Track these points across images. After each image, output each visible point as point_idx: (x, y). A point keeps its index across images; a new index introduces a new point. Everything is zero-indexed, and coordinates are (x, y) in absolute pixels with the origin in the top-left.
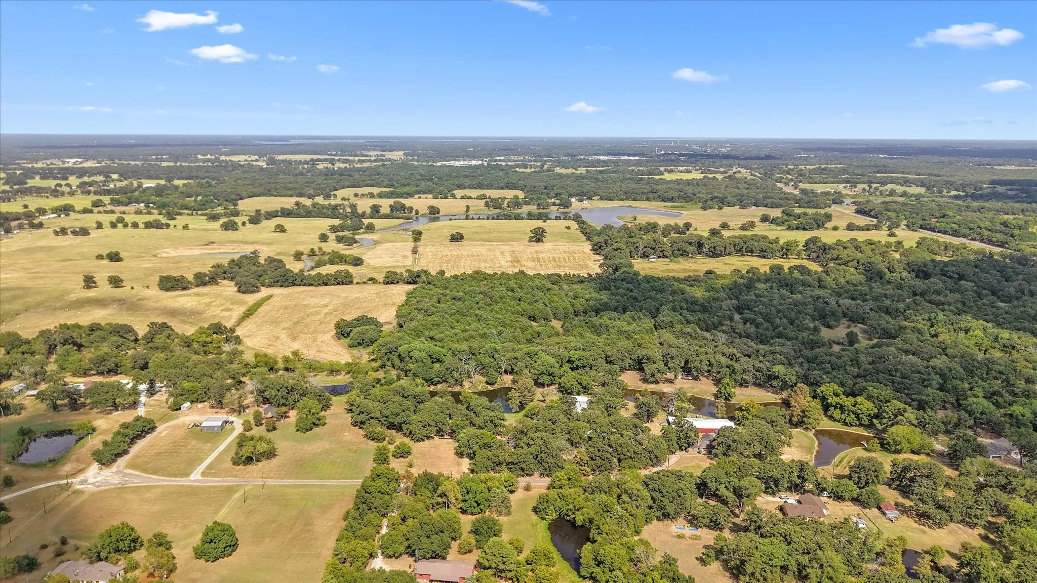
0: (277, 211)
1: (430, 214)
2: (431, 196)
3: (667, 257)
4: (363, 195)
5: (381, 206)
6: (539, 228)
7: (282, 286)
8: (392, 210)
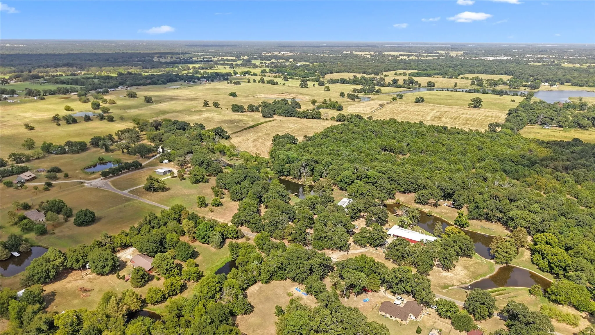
0: (338, 80)
1: (428, 86)
2: (441, 76)
3: (562, 127)
4: (400, 74)
5: (398, 80)
6: (478, 98)
7: (285, 116)
8: (404, 83)
